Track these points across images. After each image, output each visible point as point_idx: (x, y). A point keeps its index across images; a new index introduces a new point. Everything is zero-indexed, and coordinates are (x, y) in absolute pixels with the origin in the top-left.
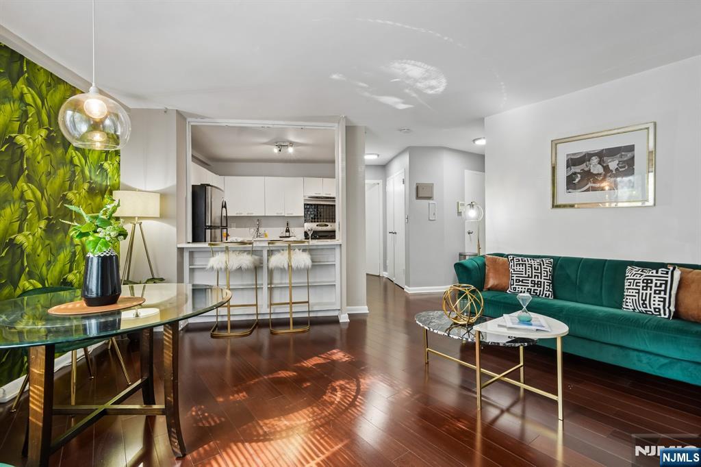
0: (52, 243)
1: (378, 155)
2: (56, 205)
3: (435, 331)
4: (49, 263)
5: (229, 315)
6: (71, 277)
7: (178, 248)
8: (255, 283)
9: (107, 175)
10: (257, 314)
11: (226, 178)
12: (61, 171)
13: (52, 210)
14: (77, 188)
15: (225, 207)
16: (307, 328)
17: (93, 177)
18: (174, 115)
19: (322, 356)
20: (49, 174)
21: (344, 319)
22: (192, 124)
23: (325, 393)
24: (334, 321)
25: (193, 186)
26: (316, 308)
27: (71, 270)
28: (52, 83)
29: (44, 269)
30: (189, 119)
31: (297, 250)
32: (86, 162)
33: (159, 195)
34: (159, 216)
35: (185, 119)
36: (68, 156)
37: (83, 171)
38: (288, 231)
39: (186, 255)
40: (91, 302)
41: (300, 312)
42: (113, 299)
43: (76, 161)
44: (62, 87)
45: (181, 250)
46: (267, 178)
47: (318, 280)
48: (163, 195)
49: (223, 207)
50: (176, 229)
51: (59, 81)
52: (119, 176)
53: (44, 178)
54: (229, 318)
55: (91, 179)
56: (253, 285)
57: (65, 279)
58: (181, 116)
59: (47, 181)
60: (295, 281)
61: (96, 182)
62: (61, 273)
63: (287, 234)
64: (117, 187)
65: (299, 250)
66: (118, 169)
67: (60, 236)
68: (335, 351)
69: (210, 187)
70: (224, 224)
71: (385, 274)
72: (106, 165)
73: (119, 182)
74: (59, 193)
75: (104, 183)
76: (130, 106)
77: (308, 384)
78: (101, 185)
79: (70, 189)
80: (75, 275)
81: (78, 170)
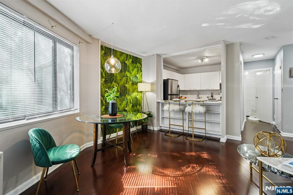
0: (121, 99)
1: (264, 54)
2: (122, 88)
3: (241, 155)
4: (120, 104)
5: (170, 128)
6: (126, 109)
7: (157, 102)
8: (182, 117)
9: (138, 78)
10: (188, 131)
11: (186, 75)
12: (124, 79)
13: (121, 90)
14: (128, 83)
15: (179, 87)
16: (201, 140)
17: (133, 79)
18: (156, 56)
19: (197, 153)
20: (120, 80)
21: (223, 140)
22: (164, 57)
23: (183, 167)
24: (218, 140)
25: (164, 80)
26: (209, 133)
27: (126, 107)
28: (121, 54)
29: (119, 106)
30: (162, 56)
31: (197, 105)
32: (131, 75)
33: (150, 84)
34: (150, 91)
35: (161, 56)
36: (126, 74)
37: (130, 78)
38: (212, 96)
39: (160, 105)
40: (110, 115)
41: (201, 133)
42: (115, 115)
43: (128, 75)
44: (124, 55)
45: (158, 103)
46: (202, 73)
47: (213, 120)
48: (152, 84)
49: (178, 87)
50: (156, 95)
51: (123, 53)
52: (142, 78)
53: (119, 81)
54: (170, 129)
55: (133, 80)
56: (181, 118)
57: (125, 109)
58: (159, 56)
59: (120, 82)
60: (207, 119)
61: (134, 81)
62: (124, 107)
63: (212, 98)
64: (141, 82)
65: (198, 105)
66: (141, 76)
67: (123, 97)
68: (204, 152)
69: (170, 80)
70: (178, 93)
71: (274, 123)
72: (137, 75)
73: (142, 80)
74: (123, 85)
75: (137, 81)
76: (145, 56)
77: (180, 161)
78: (136, 81)
79: (126, 84)
80: (128, 108)
81: (129, 78)
